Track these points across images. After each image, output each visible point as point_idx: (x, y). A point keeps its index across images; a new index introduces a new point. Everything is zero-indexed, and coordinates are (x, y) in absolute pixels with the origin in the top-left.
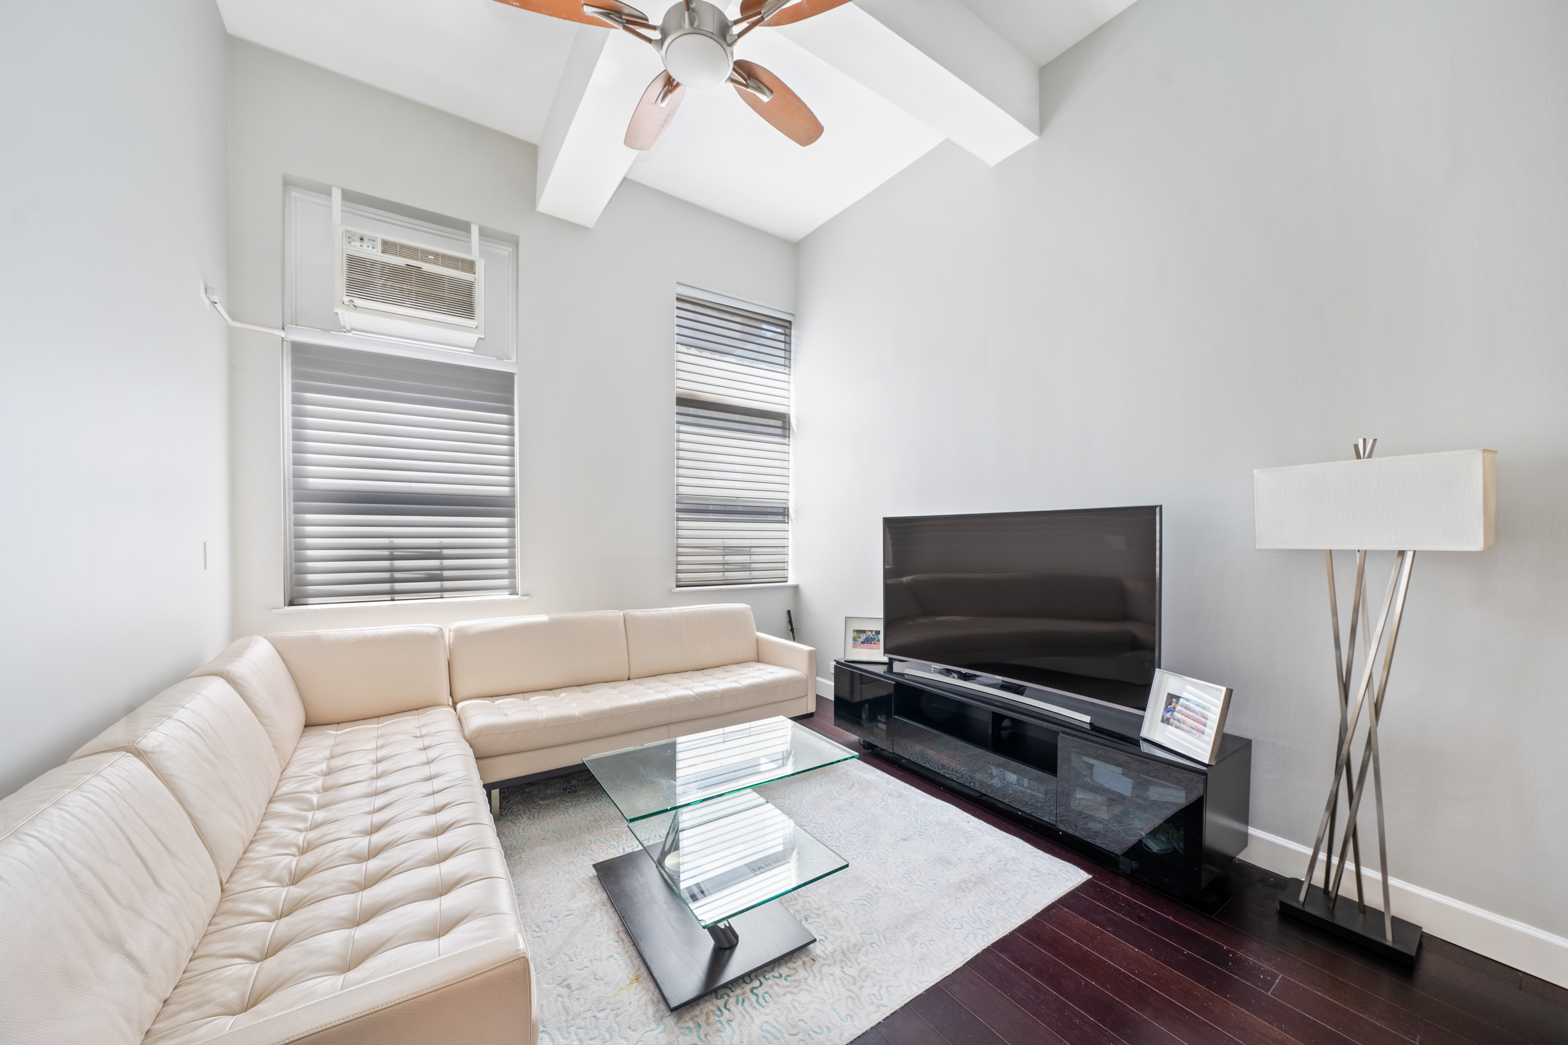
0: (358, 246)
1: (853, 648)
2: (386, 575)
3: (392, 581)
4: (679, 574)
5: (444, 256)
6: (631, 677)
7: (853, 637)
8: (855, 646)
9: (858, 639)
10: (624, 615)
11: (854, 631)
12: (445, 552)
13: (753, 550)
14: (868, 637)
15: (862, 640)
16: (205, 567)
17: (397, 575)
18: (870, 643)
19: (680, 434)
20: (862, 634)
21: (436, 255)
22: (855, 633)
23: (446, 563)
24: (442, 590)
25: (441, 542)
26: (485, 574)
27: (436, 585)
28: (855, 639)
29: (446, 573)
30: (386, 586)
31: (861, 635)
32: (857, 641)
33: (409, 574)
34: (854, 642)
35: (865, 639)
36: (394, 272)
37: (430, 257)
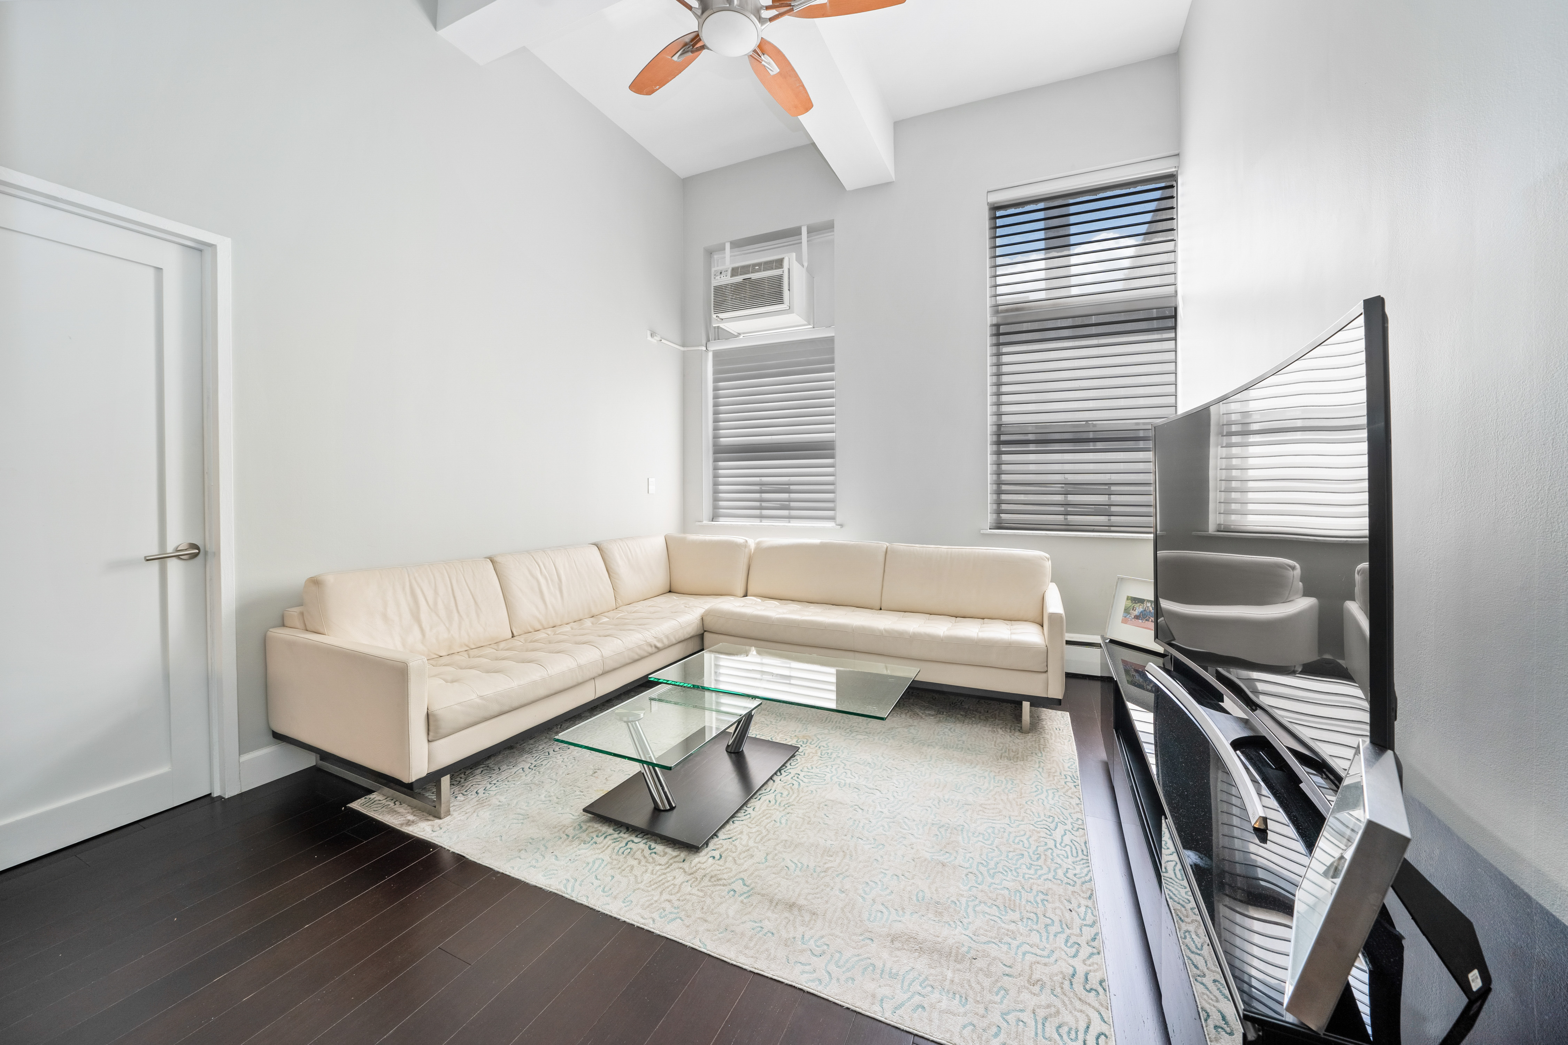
0: (719, 279)
1: (1122, 622)
2: (757, 504)
3: (761, 508)
4: (1002, 515)
5: (766, 263)
6: (882, 608)
7: (1125, 607)
8: (1125, 621)
9: (1131, 611)
10: (887, 548)
11: (1128, 598)
12: (792, 487)
13: (1113, 488)
14: (1145, 610)
15: (1136, 613)
16: (648, 493)
17: (764, 504)
18: (1146, 620)
19: (1003, 356)
20: (1139, 604)
21: (759, 264)
22: (1130, 601)
23: (793, 496)
24: (790, 517)
25: (789, 480)
26: (810, 506)
27: (785, 513)
28: (1127, 611)
29: (793, 504)
30: (757, 512)
31: (1137, 605)
32: (1129, 613)
33: (771, 504)
34: (1126, 615)
35: (1142, 612)
36: (737, 287)
37: (756, 268)
